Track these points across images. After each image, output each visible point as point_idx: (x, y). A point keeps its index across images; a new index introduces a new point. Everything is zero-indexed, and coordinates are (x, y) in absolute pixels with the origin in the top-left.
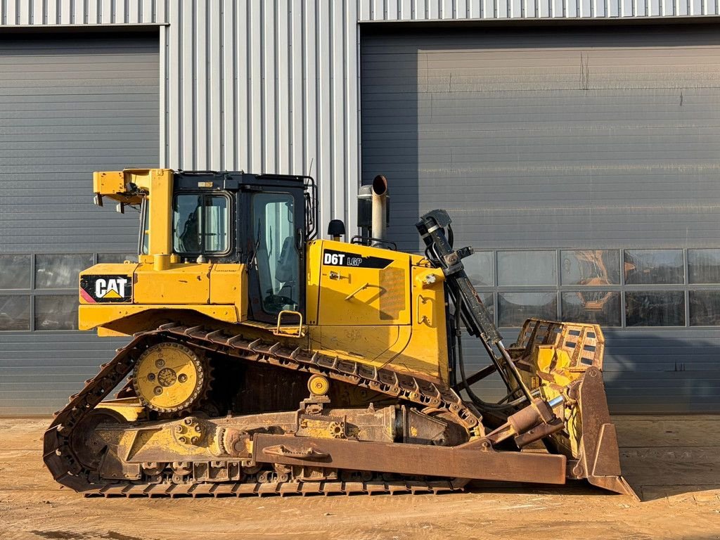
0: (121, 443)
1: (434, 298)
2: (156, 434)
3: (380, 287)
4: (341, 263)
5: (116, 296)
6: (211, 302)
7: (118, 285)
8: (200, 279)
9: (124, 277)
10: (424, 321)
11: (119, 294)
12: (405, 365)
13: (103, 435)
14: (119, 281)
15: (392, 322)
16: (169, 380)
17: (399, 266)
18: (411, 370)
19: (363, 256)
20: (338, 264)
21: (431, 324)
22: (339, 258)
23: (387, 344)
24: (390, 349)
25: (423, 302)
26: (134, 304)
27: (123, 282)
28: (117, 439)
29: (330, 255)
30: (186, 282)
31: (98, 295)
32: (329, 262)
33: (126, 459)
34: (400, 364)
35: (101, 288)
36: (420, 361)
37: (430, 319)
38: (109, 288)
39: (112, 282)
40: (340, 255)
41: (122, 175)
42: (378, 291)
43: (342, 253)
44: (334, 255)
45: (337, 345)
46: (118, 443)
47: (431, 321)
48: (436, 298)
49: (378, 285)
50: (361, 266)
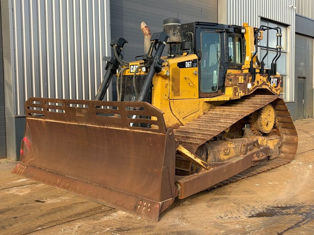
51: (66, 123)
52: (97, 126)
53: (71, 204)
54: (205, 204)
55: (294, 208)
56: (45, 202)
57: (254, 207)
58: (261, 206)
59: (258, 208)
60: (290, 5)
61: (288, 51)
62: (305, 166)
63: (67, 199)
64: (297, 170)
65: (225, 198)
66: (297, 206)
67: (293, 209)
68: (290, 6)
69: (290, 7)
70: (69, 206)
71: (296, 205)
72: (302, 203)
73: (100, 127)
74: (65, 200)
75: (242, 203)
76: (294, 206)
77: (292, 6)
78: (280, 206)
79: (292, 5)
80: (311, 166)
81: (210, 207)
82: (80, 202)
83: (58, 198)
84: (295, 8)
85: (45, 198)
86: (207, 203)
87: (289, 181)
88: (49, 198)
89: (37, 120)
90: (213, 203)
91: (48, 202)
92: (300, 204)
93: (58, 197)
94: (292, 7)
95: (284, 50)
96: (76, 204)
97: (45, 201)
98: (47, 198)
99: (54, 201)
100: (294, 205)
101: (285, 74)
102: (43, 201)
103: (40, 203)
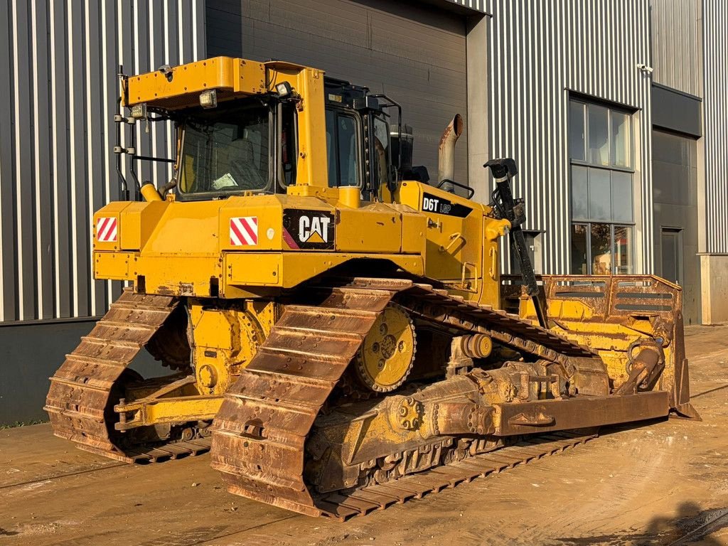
0: (346, 440)
1: (497, 250)
2: (373, 422)
3: (462, 238)
5: (319, 240)
6: (403, 250)
7: (321, 225)
8: (394, 222)
9: (327, 214)
11: (322, 238)
13: (328, 432)
14: (323, 220)
16: (389, 350)
17: (476, 216)
19: (452, 203)
20: (433, 211)
21: (495, 277)
22: (434, 203)
26: (336, 252)
27: (326, 220)
28: (342, 436)
29: (427, 199)
30: (383, 224)
31: (303, 239)
32: (426, 208)
33: (349, 461)
35: (306, 229)
38: (313, 229)
39: (316, 220)
40: (435, 200)
41: (264, 67)
42: (461, 241)
43: (437, 198)
44: (431, 200)
46: (343, 441)
47: (495, 274)
49: (461, 235)
50: (451, 213)
53: (80, 536)
54: (401, 533)
55: (608, 541)
56: (18, 533)
57: (517, 539)
58: (532, 538)
59: (523, 541)
60: (638, 63)
61: (638, 168)
62: (658, 438)
63: (72, 526)
64: (636, 448)
65: (453, 519)
66: (617, 537)
67: (606, 543)
68: (638, 65)
69: (638, 68)
70: (73, 542)
71: (616, 534)
72: (631, 528)
74: (66, 528)
75: (490, 531)
76: (612, 536)
77: (644, 65)
78: (577, 537)
79: (642, 63)
80: (671, 438)
81: (412, 540)
82: (102, 532)
83: (51, 524)
84: (651, 70)
85: (20, 525)
86: (406, 533)
87: (611, 476)
88: (28, 523)
90: (421, 530)
91: (26, 533)
92: (624, 531)
93: (53, 519)
94: (643, 67)
95: (627, 166)
96: (90, 537)
97: (18, 531)
98: (25, 522)
99: (41, 530)
100: (611, 534)
101: (631, 223)
102: (13, 530)
103: (6, 536)
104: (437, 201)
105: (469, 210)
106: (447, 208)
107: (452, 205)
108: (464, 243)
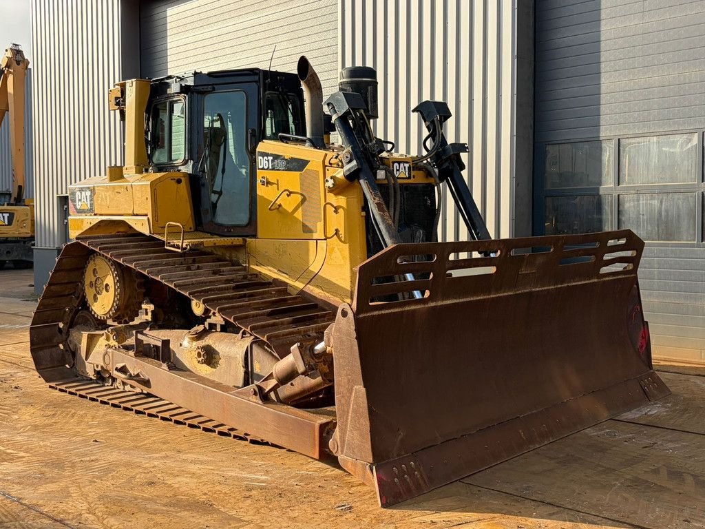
1: (345, 206)
3: (302, 195)
4: (270, 168)
6: (135, 213)
8: (127, 190)
9: (89, 189)
10: (336, 234)
11: (87, 205)
12: (321, 288)
15: (312, 236)
18: (327, 294)
19: (286, 158)
20: (268, 169)
21: (343, 239)
22: (268, 161)
23: (307, 262)
24: (310, 268)
25: (335, 211)
26: (94, 215)
29: (261, 158)
30: (120, 193)
32: (262, 166)
34: (317, 286)
36: (334, 284)
37: (342, 232)
39: (83, 194)
42: (300, 198)
43: (271, 155)
44: (265, 158)
45: (268, 262)
47: (343, 235)
48: (348, 206)
49: (300, 192)
50: (286, 169)
51: (489, 298)
52: (551, 288)
73: (555, 287)
89: (402, 312)
104: (270, 158)
105: (306, 162)
106: (281, 164)
107: (286, 160)
108: (304, 200)
